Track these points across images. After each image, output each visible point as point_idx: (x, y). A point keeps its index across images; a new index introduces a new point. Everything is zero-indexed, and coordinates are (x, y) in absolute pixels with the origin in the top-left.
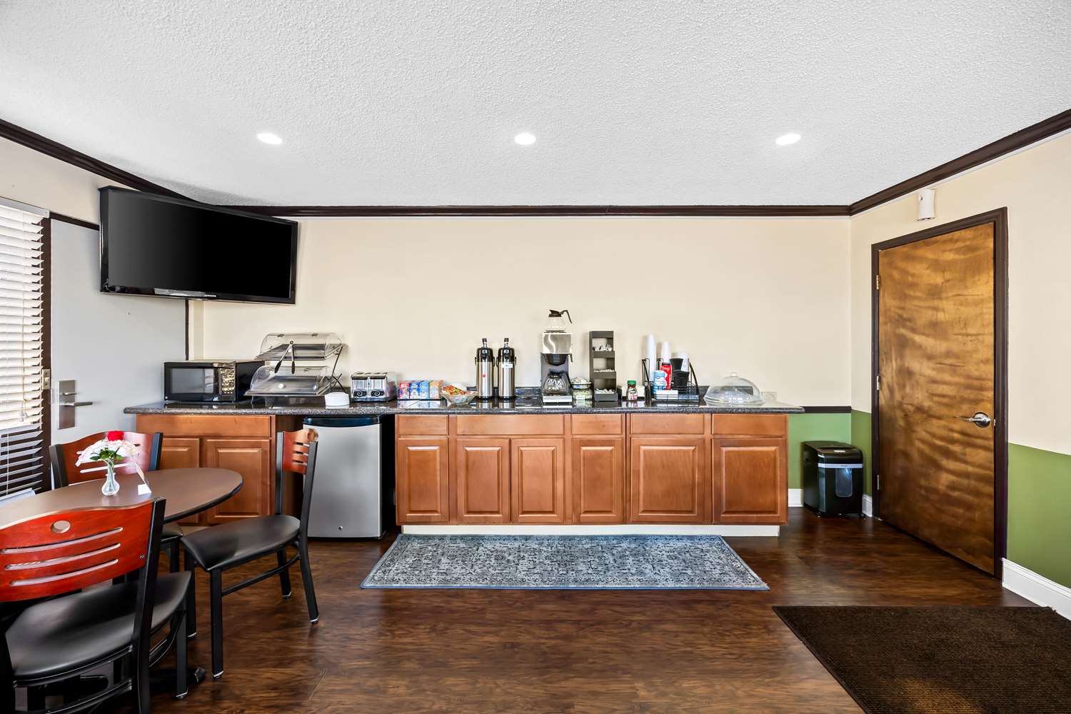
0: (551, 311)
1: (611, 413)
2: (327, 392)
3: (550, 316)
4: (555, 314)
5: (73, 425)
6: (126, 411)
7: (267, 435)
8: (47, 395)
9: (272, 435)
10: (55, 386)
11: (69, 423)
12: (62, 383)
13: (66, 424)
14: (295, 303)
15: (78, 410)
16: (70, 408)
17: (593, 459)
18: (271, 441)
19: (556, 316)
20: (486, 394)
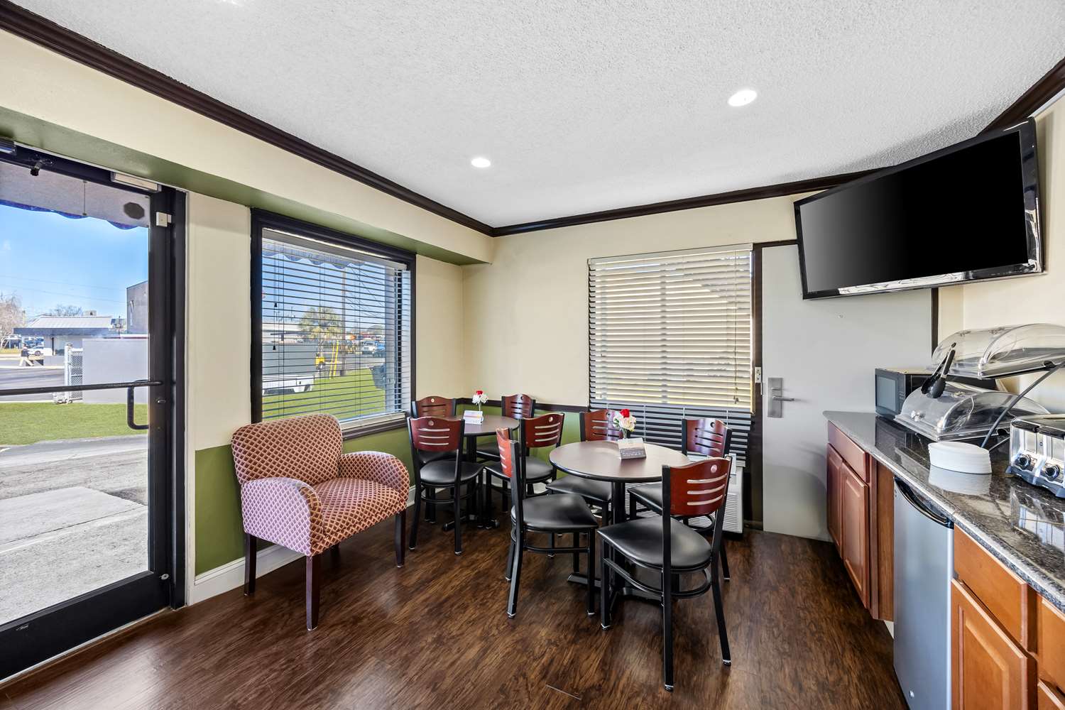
5: (780, 417)
6: (826, 413)
7: (864, 479)
8: (758, 388)
9: (868, 480)
10: (766, 381)
11: (776, 413)
12: (772, 380)
13: (773, 414)
14: (1044, 268)
15: (786, 404)
16: (779, 400)
18: (867, 487)
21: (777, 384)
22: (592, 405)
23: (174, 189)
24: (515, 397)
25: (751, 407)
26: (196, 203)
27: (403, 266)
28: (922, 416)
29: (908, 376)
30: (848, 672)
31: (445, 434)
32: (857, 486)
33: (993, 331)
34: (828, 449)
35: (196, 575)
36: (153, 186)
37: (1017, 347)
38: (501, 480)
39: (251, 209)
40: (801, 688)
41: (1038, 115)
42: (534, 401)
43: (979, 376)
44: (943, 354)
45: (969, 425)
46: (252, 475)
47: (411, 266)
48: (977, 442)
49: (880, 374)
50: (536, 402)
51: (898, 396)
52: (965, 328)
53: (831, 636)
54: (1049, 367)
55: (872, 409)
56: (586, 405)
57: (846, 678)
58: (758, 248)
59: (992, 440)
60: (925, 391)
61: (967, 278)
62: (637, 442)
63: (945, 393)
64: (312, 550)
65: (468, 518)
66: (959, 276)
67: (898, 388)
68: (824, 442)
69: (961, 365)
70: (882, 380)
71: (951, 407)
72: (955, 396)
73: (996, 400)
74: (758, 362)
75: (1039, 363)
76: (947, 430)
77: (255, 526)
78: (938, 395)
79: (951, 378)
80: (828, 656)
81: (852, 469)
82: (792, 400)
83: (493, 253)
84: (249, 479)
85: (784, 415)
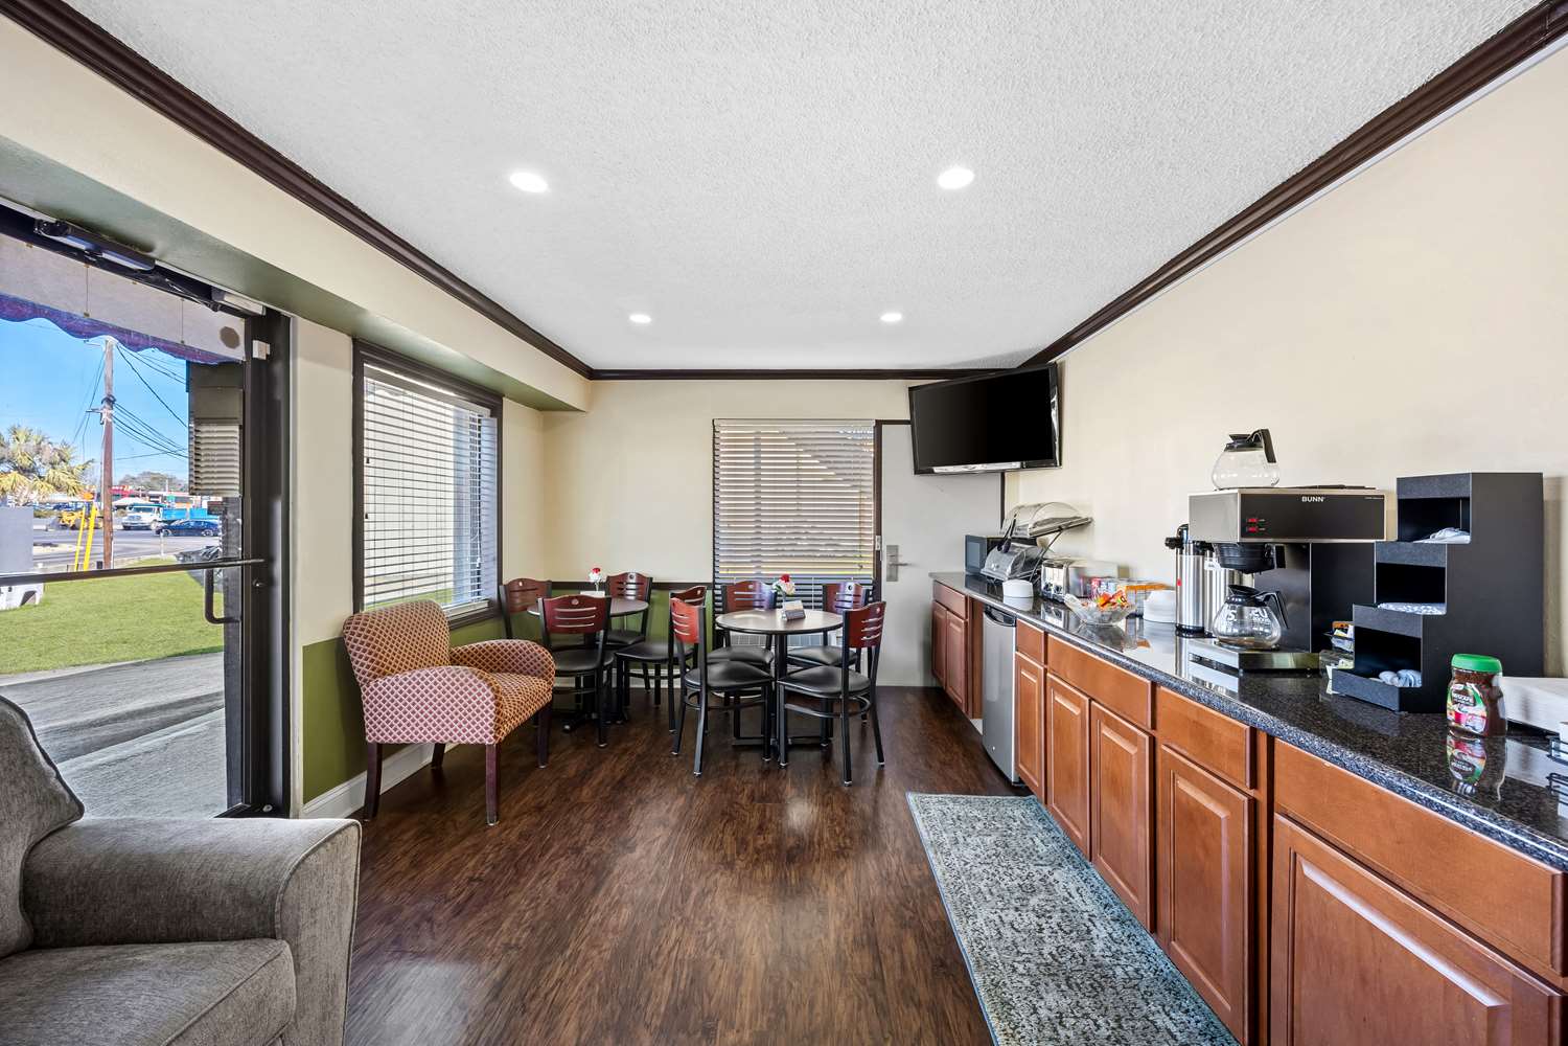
0: (1233, 437)
3: (1230, 448)
4: (1243, 443)
5: (896, 580)
6: (931, 575)
7: (964, 616)
8: (878, 554)
9: (967, 617)
10: (884, 548)
11: (892, 578)
12: (889, 547)
13: (890, 578)
14: (1061, 464)
15: (901, 569)
16: (895, 566)
17: (1194, 816)
18: (966, 623)
19: (1240, 449)
20: (1189, 621)
21: (894, 549)
22: (717, 581)
23: (279, 313)
24: (624, 576)
25: (871, 573)
26: (303, 332)
27: (486, 412)
28: (998, 567)
29: (988, 539)
30: (956, 753)
31: (591, 613)
32: (959, 624)
33: (1035, 506)
34: (934, 604)
35: (305, 803)
36: (257, 308)
37: (1046, 518)
38: (640, 664)
39: (355, 341)
40: (931, 767)
41: (1057, 359)
42: (651, 579)
43: (1028, 536)
44: (1008, 524)
45: (1023, 570)
46: (379, 671)
47: (496, 412)
48: (1027, 579)
49: (969, 539)
51: (982, 556)
52: (1021, 503)
53: (944, 740)
54: (1060, 530)
55: (962, 569)
56: (711, 581)
57: (956, 757)
58: (879, 424)
59: (1034, 577)
60: (999, 549)
61: (1022, 467)
62: (798, 605)
63: (1010, 550)
64: (495, 737)
65: (590, 716)
66: (1017, 465)
67: (981, 549)
68: (930, 599)
69: (1019, 530)
70: (970, 543)
71: (1013, 558)
72: (1015, 551)
73: (1035, 552)
74: (879, 532)
75: (1055, 528)
76: (1012, 574)
77: (377, 732)
78: (1006, 551)
79: (1014, 539)
80: (944, 749)
81: (954, 613)
82: (905, 565)
83: (591, 400)
84: (375, 677)
85: (899, 579)
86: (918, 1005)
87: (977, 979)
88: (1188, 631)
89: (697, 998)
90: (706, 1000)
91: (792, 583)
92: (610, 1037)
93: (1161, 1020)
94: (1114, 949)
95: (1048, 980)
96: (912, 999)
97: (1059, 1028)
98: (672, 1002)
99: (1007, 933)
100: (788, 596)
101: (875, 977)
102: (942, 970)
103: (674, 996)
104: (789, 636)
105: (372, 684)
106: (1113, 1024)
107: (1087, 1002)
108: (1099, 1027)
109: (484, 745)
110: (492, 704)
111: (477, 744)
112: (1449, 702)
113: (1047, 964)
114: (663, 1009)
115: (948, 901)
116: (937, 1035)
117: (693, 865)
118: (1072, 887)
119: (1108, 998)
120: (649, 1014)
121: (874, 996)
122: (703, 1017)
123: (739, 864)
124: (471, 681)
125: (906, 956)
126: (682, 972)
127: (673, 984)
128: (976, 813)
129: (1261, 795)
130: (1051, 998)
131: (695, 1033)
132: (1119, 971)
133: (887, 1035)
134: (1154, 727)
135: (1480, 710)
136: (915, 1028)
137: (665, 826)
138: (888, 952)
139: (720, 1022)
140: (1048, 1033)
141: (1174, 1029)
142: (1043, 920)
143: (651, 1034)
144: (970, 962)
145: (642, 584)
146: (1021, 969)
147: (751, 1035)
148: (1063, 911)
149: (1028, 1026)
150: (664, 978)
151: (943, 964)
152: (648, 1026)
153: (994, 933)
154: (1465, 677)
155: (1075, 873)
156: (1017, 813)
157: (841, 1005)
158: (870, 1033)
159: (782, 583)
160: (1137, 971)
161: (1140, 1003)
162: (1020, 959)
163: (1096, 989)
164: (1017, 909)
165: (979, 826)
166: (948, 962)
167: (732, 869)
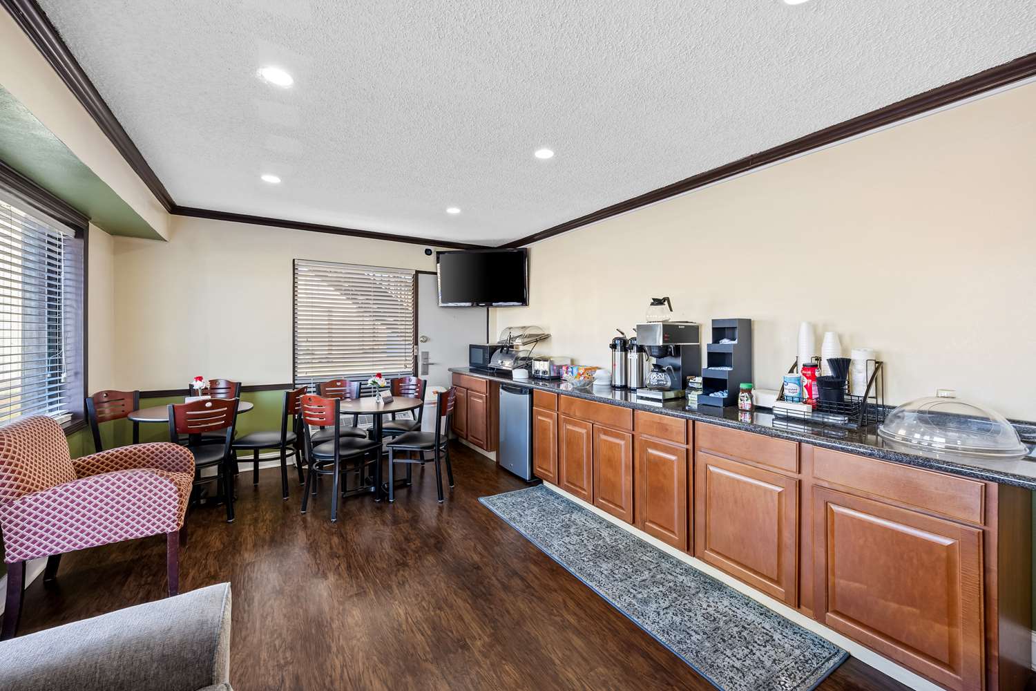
0: (653, 299)
1: (673, 416)
2: (514, 369)
3: (652, 304)
4: (658, 302)
5: (427, 374)
6: (449, 370)
7: (485, 392)
8: (416, 358)
9: (487, 392)
10: (420, 354)
12: (423, 353)
13: (424, 373)
14: (528, 305)
15: (430, 366)
16: (426, 365)
17: (657, 464)
18: (486, 396)
19: (657, 304)
20: (618, 383)
21: (426, 354)
22: (296, 382)
25: (411, 370)
27: (71, 232)
29: (490, 346)
31: (222, 413)
41: (526, 246)
42: (240, 383)
47: (81, 233)
48: (524, 368)
49: (472, 347)
50: (242, 385)
51: (486, 356)
54: (537, 340)
55: (467, 365)
56: (292, 382)
58: (418, 272)
59: (528, 367)
60: (501, 352)
64: (178, 525)
67: (485, 353)
70: (473, 349)
71: (515, 357)
72: (513, 353)
74: (416, 342)
75: (534, 339)
76: (513, 366)
78: (507, 353)
81: (477, 392)
82: (433, 364)
83: (172, 230)
84: (19, 495)
85: (429, 373)
86: (556, 591)
87: (572, 570)
88: (618, 387)
89: (444, 635)
90: (450, 634)
91: (383, 379)
92: (407, 676)
93: (645, 558)
94: (613, 538)
95: (598, 559)
96: (551, 589)
97: (615, 576)
98: (431, 643)
99: (571, 547)
100: (381, 387)
101: (527, 587)
102: (554, 573)
103: (429, 640)
104: (383, 415)
105: (17, 503)
106: (631, 566)
107: (617, 562)
108: (627, 569)
109: (165, 534)
110: (175, 496)
111: (157, 535)
112: (739, 401)
113: (594, 554)
114: (428, 649)
115: (537, 542)
116: (571, 599)
117: (379, 572)
118: (583, 519)
119: (624, 558)
120: (422, 655)
121: (533, 595)
122: (455, 642)
123: (411, 562)
124: (152, 480)
125: (534, 573)
126: (423, 628)
127: (422, 634)
128: (520, 499)
129: (690, 447)
130: (604, 566)
131: (457, 650)
132: (620, 546)
133: (552, 608)
134: (633, 430)
135: (749, 402)
136: (561, 600)
137: (338, 557)
138: (525, 574)
139: (467, 640)
140: (612, 579)
141: (650, 560)
142: (581, 537)
143: (432, 663)
144: (565, 565)
145: (229, 388)
146: (585, 559)
147: (488, 637)
148: (586, 531)
149: (603, 579)
150: (415, 635)
151: (553, 570)
152: (426, 660)
153: (566, 549)
154: (744, 391)
155: (580, 513)
156: (539, 494)
157: (522, 606)
158: (544, 610)
159: (377, 379)
160: (626, 543)
161: (635, 555)
162: (582, 556)
163: (618, 556)
164: (568, 536)
165: (526, 505)
166: (555, 568)
167: (408, 566)
